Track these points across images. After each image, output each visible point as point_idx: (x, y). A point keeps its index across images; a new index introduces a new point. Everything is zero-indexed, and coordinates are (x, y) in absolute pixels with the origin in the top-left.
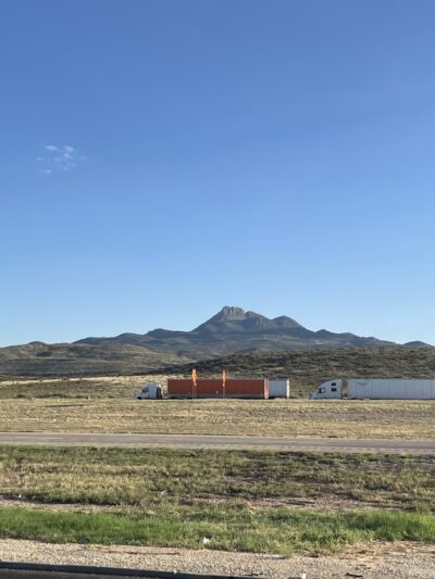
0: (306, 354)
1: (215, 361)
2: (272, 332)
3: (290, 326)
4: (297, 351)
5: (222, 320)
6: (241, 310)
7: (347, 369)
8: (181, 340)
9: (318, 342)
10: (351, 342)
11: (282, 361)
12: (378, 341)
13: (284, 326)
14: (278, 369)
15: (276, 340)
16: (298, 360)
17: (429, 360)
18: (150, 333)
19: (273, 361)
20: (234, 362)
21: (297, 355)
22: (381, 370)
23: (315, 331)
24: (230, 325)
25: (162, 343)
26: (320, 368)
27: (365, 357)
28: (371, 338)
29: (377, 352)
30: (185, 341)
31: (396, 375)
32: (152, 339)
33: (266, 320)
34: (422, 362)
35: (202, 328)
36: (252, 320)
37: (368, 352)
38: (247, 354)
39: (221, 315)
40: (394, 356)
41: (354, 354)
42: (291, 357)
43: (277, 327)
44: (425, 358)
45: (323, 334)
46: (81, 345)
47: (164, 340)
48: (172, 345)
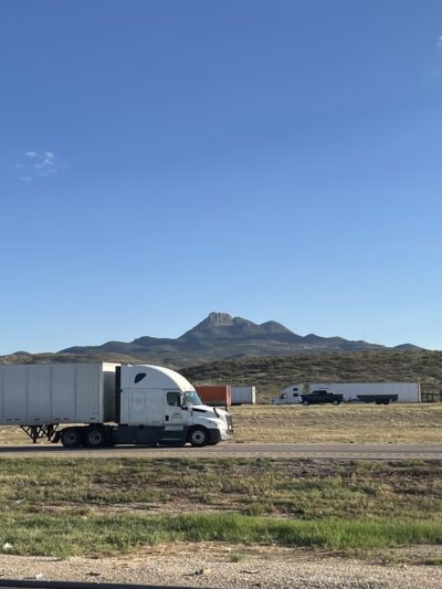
0: (289, 359)
1: (198, 368)
2: (259, 337)
3: (279, 331)
4: (280, 357)
5: (210, 326)
6: (228, 315)
7: (329, 373)
8: (166, 348)
9: (306, 347)
10: (341, 346)
11: (264, 367)
12: (367, 344)
13: (272, 331)
14: (260, 375)
15: (264, 345)
16: (280, 365)
17: (413, 363)
18: (136, 341)
19: (256, 367)
20: (216, 369)
21: (280, 361)
22: (363, 374)
23: (304, 335)
24: (217, 331)
25: (148, 350)
26: (303, 373)
27: (349, 361)
28: (361, 342)
29: (360, 355)
30: (171, 348)
31: (380, 378)
32: (139, 347)
33: (254, 325)
34: (405, 365)
35: (188, 334)
36: (239, 326)
37: (351, 356)
38: (230, 360)
39: (207, 321)
40: (378, 359)
41: (338, 359)
42: (274, 363)
43: (265, 332)
44: (409, 361)
45: (312, 338)
46: (66, 354)
47: (151, 348)
48: (159, 353)
